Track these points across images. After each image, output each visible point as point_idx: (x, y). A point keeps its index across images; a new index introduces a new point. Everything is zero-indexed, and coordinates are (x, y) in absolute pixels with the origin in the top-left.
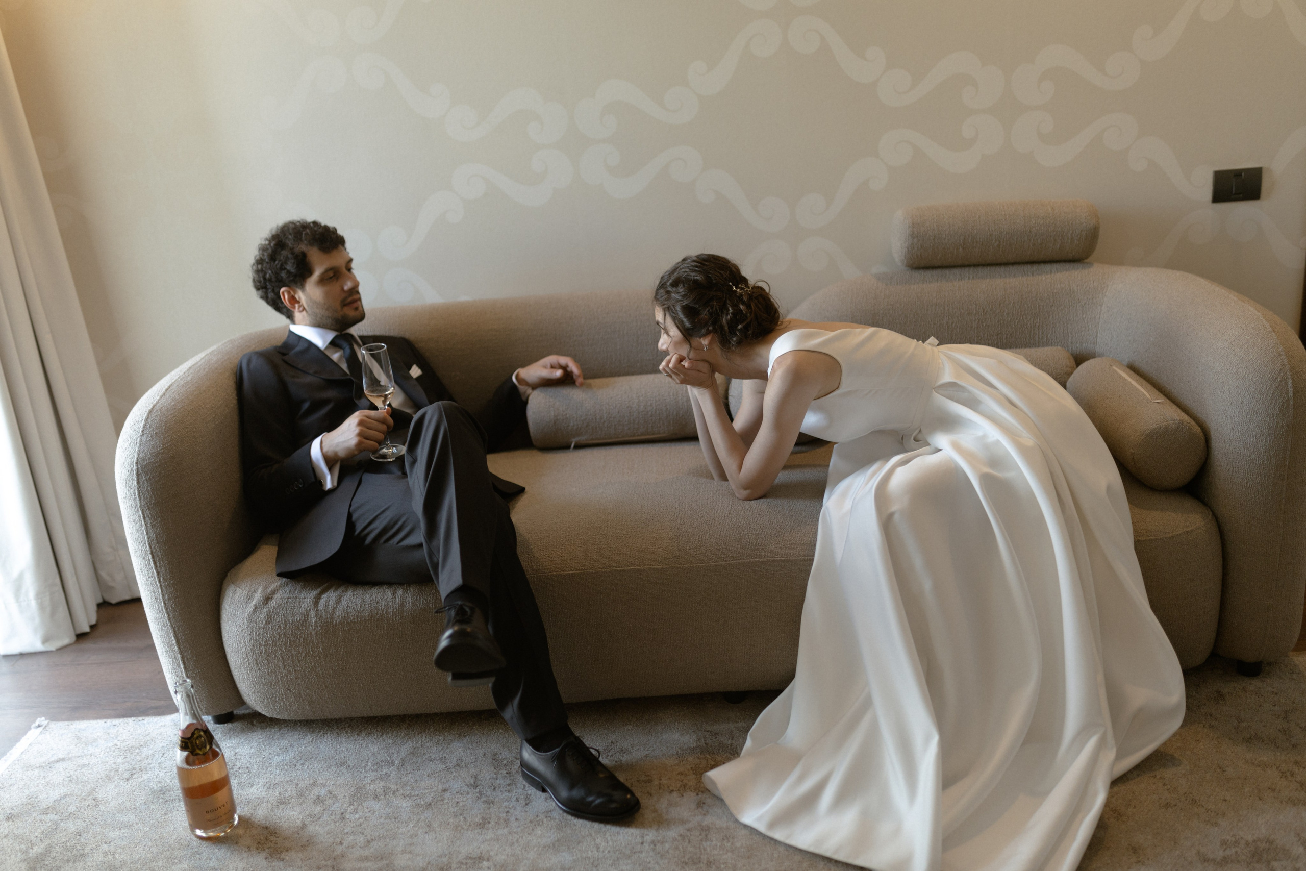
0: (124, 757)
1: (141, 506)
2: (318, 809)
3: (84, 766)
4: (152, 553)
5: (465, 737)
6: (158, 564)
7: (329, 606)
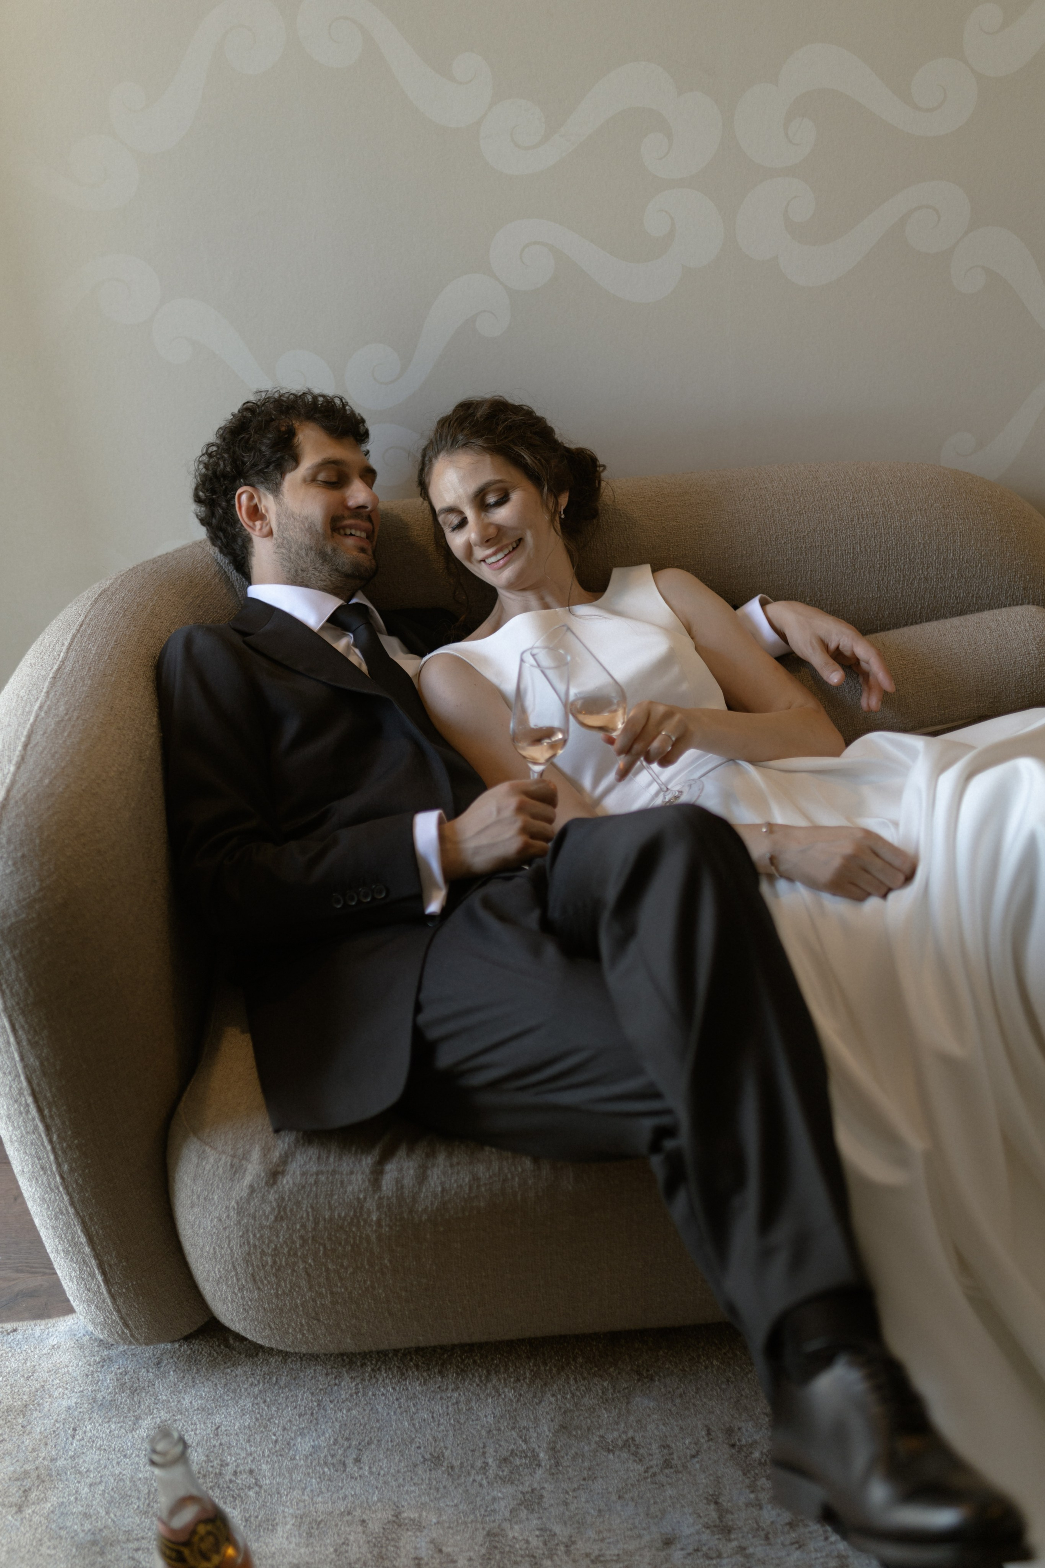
5: (652, 1379)
6: (46, 1112)
7: (402, 1187)
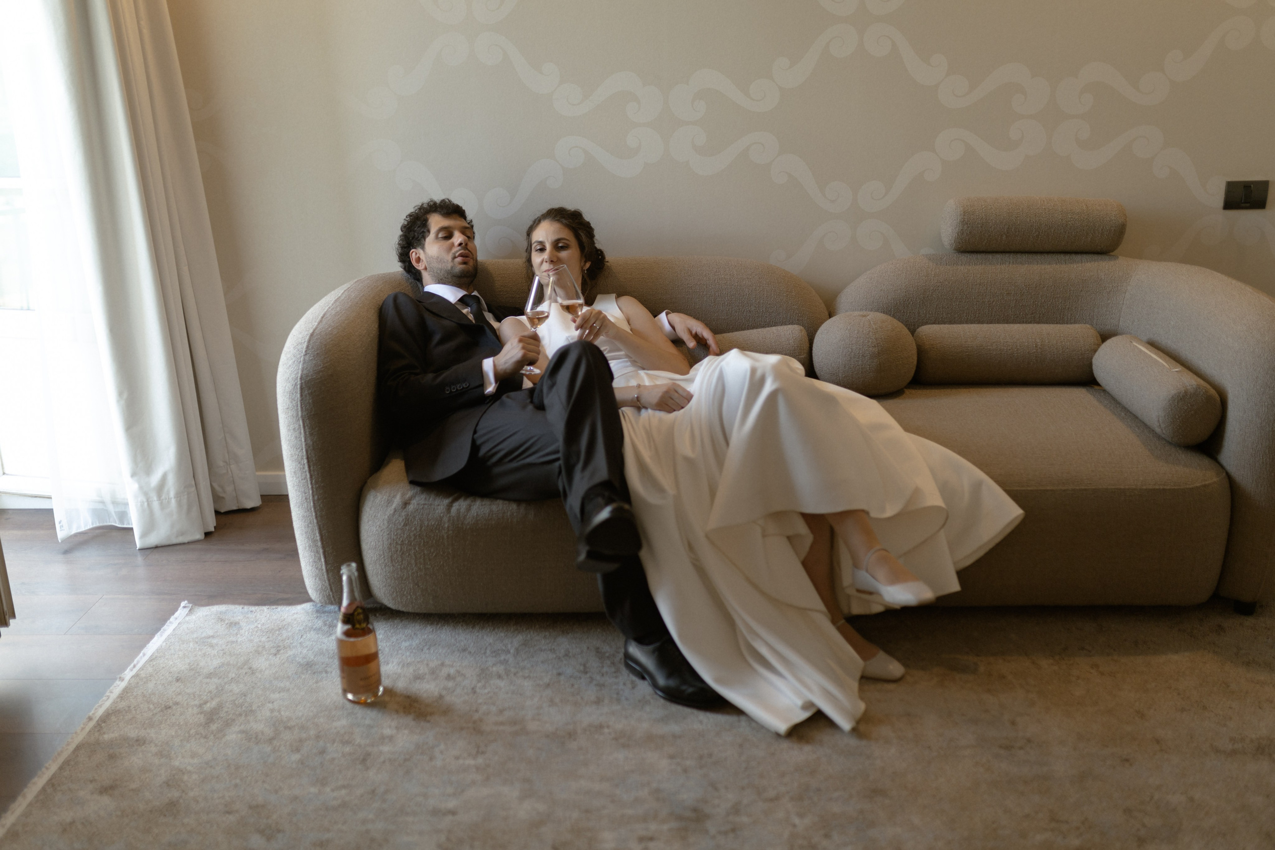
0: (267, 637)
1: (302, 416)
2: (450, 684)
3: (233, 642)
4: (308, 458)
5: (568, 633)
6: (312, 468)
7: (460, 512)
